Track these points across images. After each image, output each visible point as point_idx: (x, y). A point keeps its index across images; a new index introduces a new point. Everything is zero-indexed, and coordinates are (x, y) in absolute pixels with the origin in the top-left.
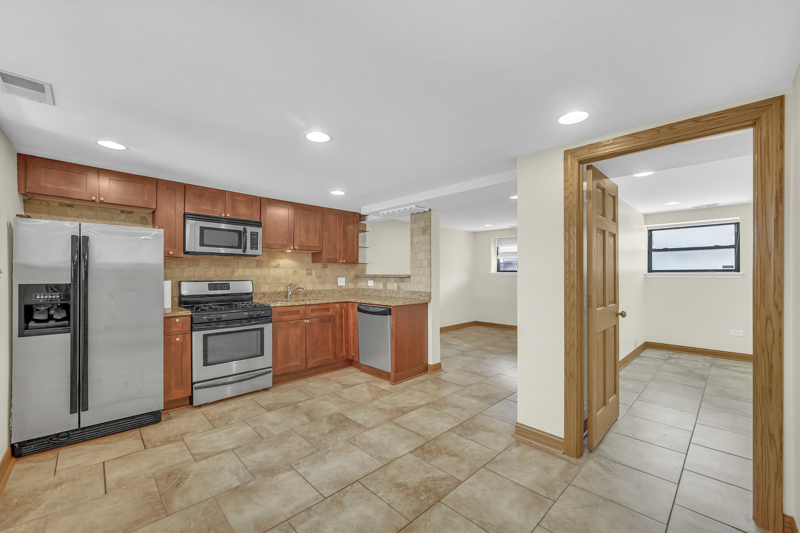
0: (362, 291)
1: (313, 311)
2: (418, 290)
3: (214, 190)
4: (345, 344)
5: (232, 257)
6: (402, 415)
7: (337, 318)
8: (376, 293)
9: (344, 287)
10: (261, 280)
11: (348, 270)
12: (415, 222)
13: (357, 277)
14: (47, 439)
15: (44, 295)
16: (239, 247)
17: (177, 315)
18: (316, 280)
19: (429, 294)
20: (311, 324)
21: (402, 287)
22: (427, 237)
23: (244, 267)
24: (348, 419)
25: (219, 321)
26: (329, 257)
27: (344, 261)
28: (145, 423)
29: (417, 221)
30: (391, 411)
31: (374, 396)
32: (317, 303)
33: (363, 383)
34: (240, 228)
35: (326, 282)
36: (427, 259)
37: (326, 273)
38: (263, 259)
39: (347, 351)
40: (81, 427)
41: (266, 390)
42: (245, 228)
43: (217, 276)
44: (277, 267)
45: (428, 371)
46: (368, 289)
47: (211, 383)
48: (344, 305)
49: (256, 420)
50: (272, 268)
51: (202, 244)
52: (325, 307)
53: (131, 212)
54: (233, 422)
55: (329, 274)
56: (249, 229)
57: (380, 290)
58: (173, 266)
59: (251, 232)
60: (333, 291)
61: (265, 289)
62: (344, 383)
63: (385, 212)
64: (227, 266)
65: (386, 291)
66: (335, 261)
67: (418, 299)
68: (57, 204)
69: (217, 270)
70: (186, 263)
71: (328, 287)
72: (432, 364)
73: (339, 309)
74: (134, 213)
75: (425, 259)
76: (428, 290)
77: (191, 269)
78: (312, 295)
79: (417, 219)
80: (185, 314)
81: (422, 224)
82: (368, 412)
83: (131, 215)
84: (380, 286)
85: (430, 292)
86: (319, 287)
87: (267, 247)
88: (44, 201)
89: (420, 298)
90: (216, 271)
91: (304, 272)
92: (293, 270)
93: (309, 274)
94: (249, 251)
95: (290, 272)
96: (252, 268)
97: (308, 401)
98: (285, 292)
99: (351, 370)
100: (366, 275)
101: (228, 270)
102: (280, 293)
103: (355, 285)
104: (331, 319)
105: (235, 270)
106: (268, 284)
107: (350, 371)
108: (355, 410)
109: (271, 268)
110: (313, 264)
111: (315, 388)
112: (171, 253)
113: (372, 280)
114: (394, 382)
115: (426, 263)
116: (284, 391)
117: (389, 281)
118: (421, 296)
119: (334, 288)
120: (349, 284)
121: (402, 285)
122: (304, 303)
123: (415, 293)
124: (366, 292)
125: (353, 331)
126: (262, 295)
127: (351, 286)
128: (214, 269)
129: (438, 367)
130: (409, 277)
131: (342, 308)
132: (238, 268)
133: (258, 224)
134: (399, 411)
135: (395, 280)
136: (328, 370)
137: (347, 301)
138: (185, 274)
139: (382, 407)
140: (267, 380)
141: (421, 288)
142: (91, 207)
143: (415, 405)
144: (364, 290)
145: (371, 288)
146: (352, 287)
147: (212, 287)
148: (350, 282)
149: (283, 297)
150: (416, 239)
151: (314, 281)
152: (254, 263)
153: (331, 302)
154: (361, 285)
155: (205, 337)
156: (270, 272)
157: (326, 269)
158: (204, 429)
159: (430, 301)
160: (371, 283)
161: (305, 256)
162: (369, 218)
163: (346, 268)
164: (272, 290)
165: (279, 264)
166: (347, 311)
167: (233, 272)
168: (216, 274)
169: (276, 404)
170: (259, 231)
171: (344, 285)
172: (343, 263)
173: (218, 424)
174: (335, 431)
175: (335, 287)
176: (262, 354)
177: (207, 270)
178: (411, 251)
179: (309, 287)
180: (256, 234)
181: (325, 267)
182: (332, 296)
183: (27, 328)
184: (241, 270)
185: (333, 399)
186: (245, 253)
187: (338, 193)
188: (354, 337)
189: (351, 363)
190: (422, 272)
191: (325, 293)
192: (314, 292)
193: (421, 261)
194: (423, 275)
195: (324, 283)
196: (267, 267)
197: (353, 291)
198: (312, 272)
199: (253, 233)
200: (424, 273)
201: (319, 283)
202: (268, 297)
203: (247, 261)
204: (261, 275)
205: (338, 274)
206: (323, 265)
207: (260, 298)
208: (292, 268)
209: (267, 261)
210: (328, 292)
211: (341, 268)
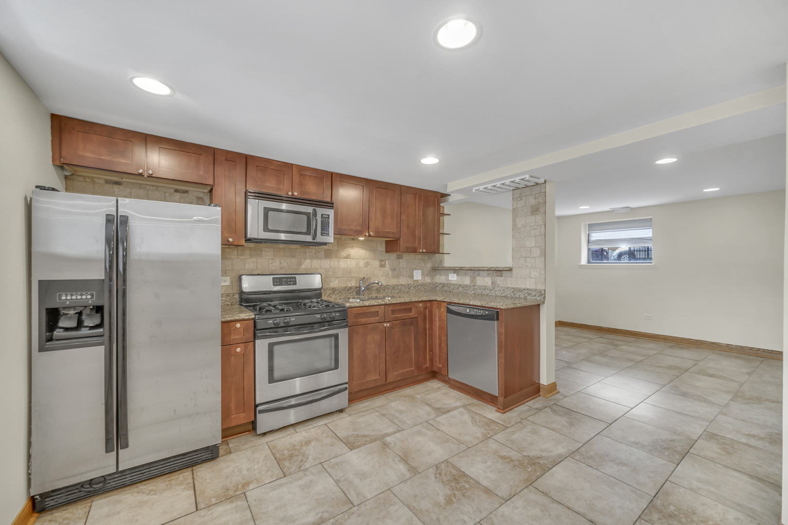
0: (441, 286)
1: (393, 312)
2: (523, 287)
3: (279, 163)
4: (429, 353)
5: (298, 246)
6: (542, 475)
7: (420, 320)
8: (461, 289)
9: (420, 282)
10: (330, 273)
11: (424, 261)
12: (519, 199)
13: (436, 270)
14: (78, 487)
15: (72, 295)
16: (308, 233)
17: (237, 318)
18: (390, 273)
19: (543, 292)
20: (391, 328)
21: (498, 282)
22: (539, 218)
23: (312, 258)
24: (464, 475)
25: (287, 326)
26: (408, 245)
27: (424, 251)
28: (199, 461)
29: (524, 198)
30: (521, 464)
31: (483, 431)
32: (399, 302)
33: (459, 407)
34: (310, 209)
35: (401, 275)
36: (539, 247)
37: (401, 265)
38: (332, 248)
39: (431, 360)
40: (120, 469)
41: (341, 411)
42: (314, 210)
43: (281, 268)
44: (347, 257)
45: (541, 393)
46: (449, 285)
47: (278, 405)
48: (428, 304)
49: (337, 464)
50: (342, 260)
51: (266, 229)
52: (407, 307)
53: (186, 192)
54: (307, 465)
55: (404, 266)
56: (320, 211)
57: (466, 286)
58: (233, 257)
59: (322, 215)
60: (409, 286)
61: (335, 284)
62: (435, 406)
63: (481, 188)
64: (293, 257)
65: (476, 287)
66: (414, 251)
67: (525, 298)
68: (102, 182)
69: (282, 261)
70: (248, 252)
71: (403, 281)
72: (546, 384)
73: (422, 309)
74: (190, 192)
75: (535, 247)
76: (540, 287)
77: (253, 260)
78: (386, 291)
79: (523, 195)
80: (247, 317)
81: (532, 201)
82: (488, 463)
83: (186, 195)
84: (467, 281)
85: (545, 290)
86: (394, 282)
87: (339, 233)
88: (88, 177)
89: (528, 297)
90: (280, 263)
91: (377, 263)
92: (365, 261)
93: (381, 266)
94: (320, 238)
95: (362, 263)
96: (320, 259)
97: (398, 435)
98: (356, 287)
99: (435, 384)
100: (444, 267)
101: (294, 261)
102: (351, 288)
103: (432, 279)
104: (413, 321)
105: (302, 260)
106: (338, 278)
108: (468, 456)
109: (341, 258)
110: (387, 254)
111: (401, 412)
112: (231, 240)
113: (454, 273)
114: (503, 410)
115: (537, 252)
116: (364, 413)
117: (479, 275)
118: (529, 294)
119: (409, 283)
120: (426, 278)
121: (499, 281)
122: (384, 303)
123: (520, 290)
124: (447, 288)
125: (440, 337)
126: (331, 291)
127: (428, 280)
128: (278, 260)
129: (553, 388)
130: (510, 270)
131: (425, 308)
132: (305, 259)
133: (330, 205)
134: (534, 464)
135: (488, 274)
137: (432, 299)
138: (247, 266)
139: (504, 454)
140: (342, 399)
141: (529, 284)
142: (141, 184)
143: (552, 454)
144: (444, 285)
145: (453, 282)
147: (277, 281)
148: (427, 275)
149: (354, 293)
150: (520, 222)
151: (388, 275)
152: (323, 253)
153: (414, 300)
154: (440, 279)
155: (271, 346)
156: (340, 263)
157: (401, 261)
158: (272, 477)
159: (543, 303)
160: (453, 278)
161: (379, 245)
162: (450, 199)
163: (422, 259)
164: (342, 285)
165: (350, 255)
166: (431, 312)
167: (300, 264)
168: (281, 266)
169: (357, 436)
170: (331, 213)
171: (420, 279)
172: (422, 252)
173: (289, 468)
174: (454, 499)
175: (410, 282)
176: (336, 367)
177: (271, 261)
178: (513, 237)
179: (384, 281)
180: (327, 216)
181: (399, 257)
182: (407, 292)
183: (50, 339)
184: (308, 261)
186: (315, 241)
187: (430, 160)
188: (440, 344)
189: (435, 375)
190: (531, 264)
191: (400, 288)
192: (388, 287)
193: (529, 249)
194: (533, 268)
195: (398, 276)
196: (336, 257)
197: (430, 286)
198: (385, 263)
199: (324, 216)
200: (534, 265)
201: (394, 277)
202: (338, 293)
203: (314, 251)
204: (330, 267)
205: (414, 267)
206: (397, 256)
207: (329, 295)
208: (364, 259)
209: (337, 251)
210: (403, 288)
211: (417, 258)
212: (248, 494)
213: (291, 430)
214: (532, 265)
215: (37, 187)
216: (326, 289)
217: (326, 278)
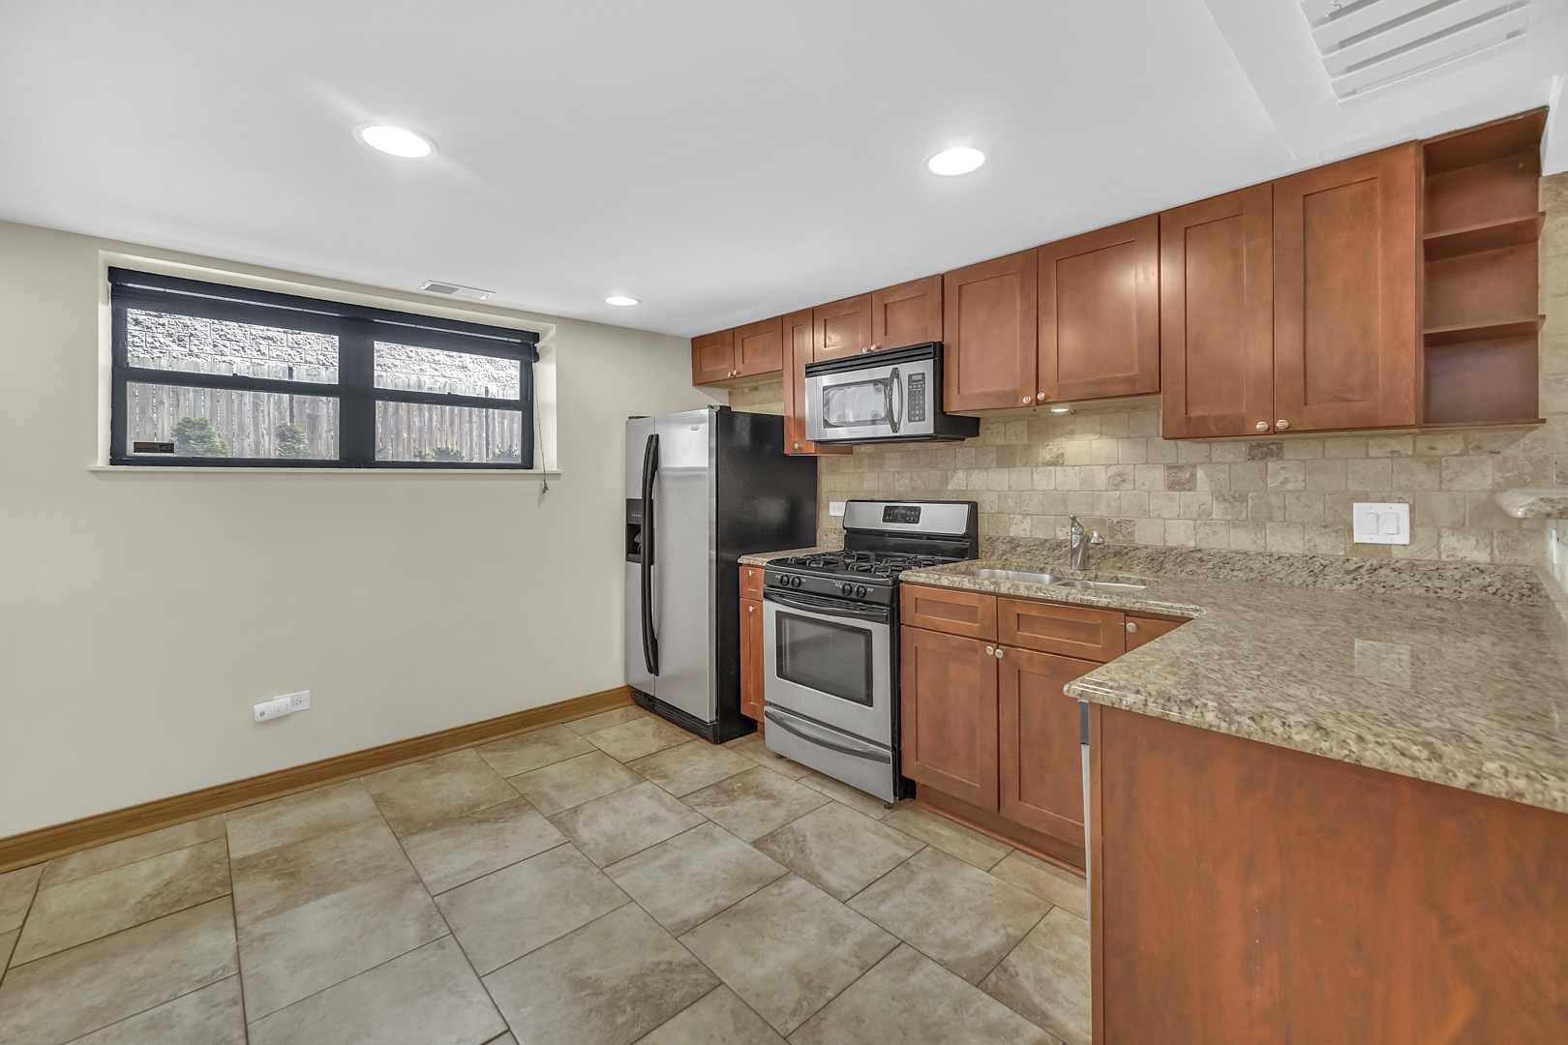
9: (1396, 554)
10: (1011, 502)
11: (1433, 463)
15: (635, 513)
17: (752, 563)
18: (1218, 510)
23: (969, 468)
28: (702, 733)
35: (1270, 519)
37: (1275, 481)
38: (1015, 442)
42: (895, 371)
43: (913, 489)
44: (1057, 462)
50: (1041, 469)
55: (1290, 486)
56: (906, 370)
58: (849, 471)
59: (910, 377)
60: (1315, 567)
61: (1024, 528)
64: (933, 466)
69: (914, 474)
70: (866, 462)
71: (1285, 541)
78: (1192, 567)
86: (1241, 540)
90: (912, 479)
91: (1158, 476)
92: (1112, 471)
93: (1173, 485)
94: (906, 427)
95: (1101, 478)
96: (987, 469)
101: (935, 474)
102: (1060, 544)
103: (1507, 550)
105: (949, 473)
106: (1029, 515)
109: (1037, 465)
112: (796, 445)
119: (1322, 551)
120: (1449, 541)
126: (1009, 546)
127: (1466, 549)
128: (908, 474)
132: (955, 470)
133: (925, 350)
138: (866, 485)
146: (1481, 557)
147: (890, 515)
148: (1458, 528)
151: (1204, 515)
152: (992, 455)
155: (781, 617)
156: (1036, 478)
157: (1272, 465)
163: (1416, 456)
164: (1040, 535)
165: (1063, 454)
167: (945, 481)
168: (913, 486)
171: (1404, 538)
175: (1327, 546)
176: (869, 701)
177: (897, 476)
179: (1180, 535)
180: (920, 377)
181: (1262, 454)
182: (1305, 585)
184: (961, 475)
191: (1257, 566)
192: (1199, 555)
195: (1258, 522)
196: (1025, 464)
197: (1478, 581)
198: (1193, 476)
199: (914, 378)
201: (1234, 524)
202: (1024, 553)
203: (973, 452)
204: (1010, 487)
205: (1354, 487)
206: (1252, 447)
207: (1003, 554)
208: (1108, 466)
209: (1028, 447)
210: (1277, 567)
211: (1372, 452)
216: (996, 540)
217: (999, 513)
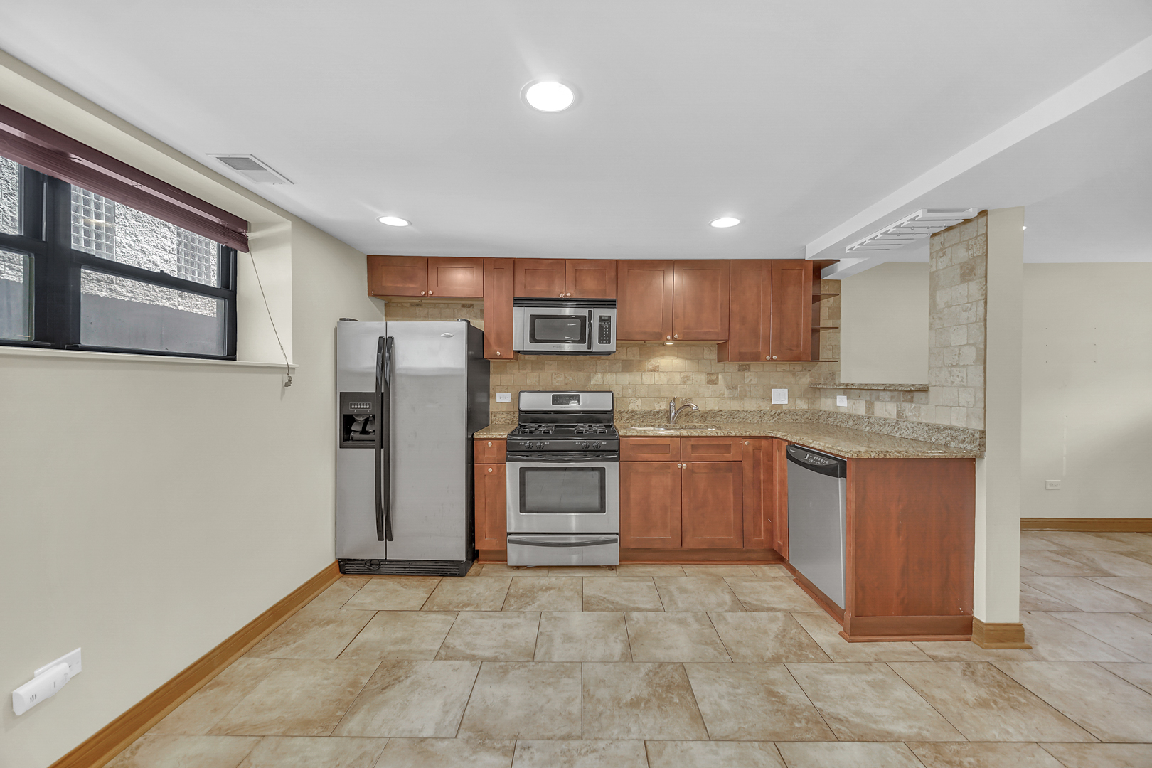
0: (826, 415)
1: (694, 448)
2: (947, 423)
3: (550, 261)
4: (766, 519)
5: (587, 357)
6: (815, 741)
7: (747, 466)
8: (851, 423)
9: (784, 408)
10: (630, 391)
11: (794, 374)
12: (941, 254)
13: (815, 390)
14: (363, 562)
15: (358, 405)
16: (582, 341)
17: (490, 437)
18: (727, 393)
19: (977, 436)
20: (691, 471)
21: (907, 413)
22: (974, 287)
23: (605, 372)
24: (688, 688)
25: (541, 451)
26: (743, 350)
27: (774, 357)
28: (448, 573)
29: (948, 251)
30: (794, 713)
31: (782, 651)
32: (705, 434)
33: (779, 610)
34: (583, 312)
35: (746, 396)
36: (973, 345)
37: (747, 381)
38: (633, 358)
39: (770, 532)
40: (388, 558)
41: (611, 568)
42: (590, 312)
43: (565, 384)
44: (655, 370)
45: (973, 637)
46: (835, 414)
47: (533, 539)
48: (764, 443)
49: (555, 618)
50: (647, 373)
51: (533, 339)
52: (722, 443)
53: (472, 306)
54: (529, 609)
55: (752, 382)
56: (597, 312)
57: (859, 417)
58: (514, 371)
59: (600, 317)
60: (761, 414)
61: (636, 405)
62: (741, 598)
63: (856, 245)
64: (581, 370)
65: (872, 420)
66: (756, 358)
67: (947, 445)
68: (408, 305)
69: (567, 375)
70: (529, 366)
71: (750, 405)
72: (984, 621)
73: (751, 449)
74: (475, 306)
75: (967, 344)
76: (976, 425)
77: (535, 374)
78: (718, 419)
79: (947, 245)
80: (499, 437)
81: (962, 254)
82: (739, 691)
83: (471, 309)
84: (861, 409)
85: (983, 432)
86: (734, 406)
87: (624, 339)
88: (399, 303)
89: (952, 444)
90: (565, 378)
91: (703, 378)
92: (683, 375)
93: (710, 382)
94: (597, 347)
95: (677, 378)
96: (616, 373)
97: (651, 615)
98: (667, 412)
100: (840, 385)
101: (582, 375)
102: (658, 412)
103: (812, 403)
104: (735, 467)
105: (592, 375)
106: (641, 397)
107: (772, 575)
108: (718, 671)
109: (645, 371)
110: (721, 365)
111: (684, 591)
112: (499, 353)
113: (844, 395)
114: (851, 636)
115: (970, 355)
116: (635, 579)
117: (878, 399)
118: (954, 438)
119: (762, 408)
120: (798, 402)
121: (908, 409)
122: (678, 434)
123: (939, 429)
124: (832, 420)
125: (781, 497)
126: (630, 415)
127: (802, 405)
128: (563, 375)
129: (1011, 636)
130: (924, 389)
131: (758, 449)
132: (596, 372)
133: (611, 303)
134: (817, 722)
135: (892, 397)
136: (730, 560)
137: (770, 435)
138: (528, 381)
139: (781, 690)
140: (611, 554)
141: (957, 419)
142: (435, 304)
143: (874, 726)
144: (829, 415)
145: (842, 410)
146: (805, 407)
147: (556, 400)
148: (800, 397)
149: (664, 419)
150: (942, 298)
151: (722, 395)
152: (619, 365)
153: (734, 434)
154: (825, 404)
155: (523, 471)
156: (644, 378)
157: (747, 374)
158: (490, 607)
159: (982, 457)
160: (842, 402)
161: (705, 351)
163: (790, 371)
164: (647, 408)
165: (658, 366)
166: (770, 457)
167: (589, 379)
168: (566, 382)
169: (604, 599)
170: (611, 312)
171: (786, 402)
172: (772, 360)
173: (510, 605)
174: (643, 705)
175: (764, 406)
176: (602, 509)
177: (554, 376)
178: (931, 328)
179: (712, 405)
180: (607, 318)
181: (743, 369)
182: (758, 422)
183: (348, 440)
184: (599, 376)
185: (695, 626)
186: (591, 350)
187: (726, 222)
188: (781, 509)
189: (778, 557)
190: (960, 379)
191: (742, 416)
192: (721, 413)
193: (957, 349)
194: (963, 386)
195: (741, 398)
196: (638, 370)
197: (806, 416)
198: (717, 377)
199: (602, 318)
200: (965, 380)
201: (733, 399)
202: (639, 418)
203: (607, 363)
204: (629, 383)
205: (772, 383)
206: (740, 366)
207: (627, 420)
208: (681, 372)
209: (640, 361)
210: (749, 416)
211: (778, 370)
212: (461, 613)
213: (545, 572)
214: (962, 381)
215: (341, 319)
216: (623, 412)
217: (623, 397)
